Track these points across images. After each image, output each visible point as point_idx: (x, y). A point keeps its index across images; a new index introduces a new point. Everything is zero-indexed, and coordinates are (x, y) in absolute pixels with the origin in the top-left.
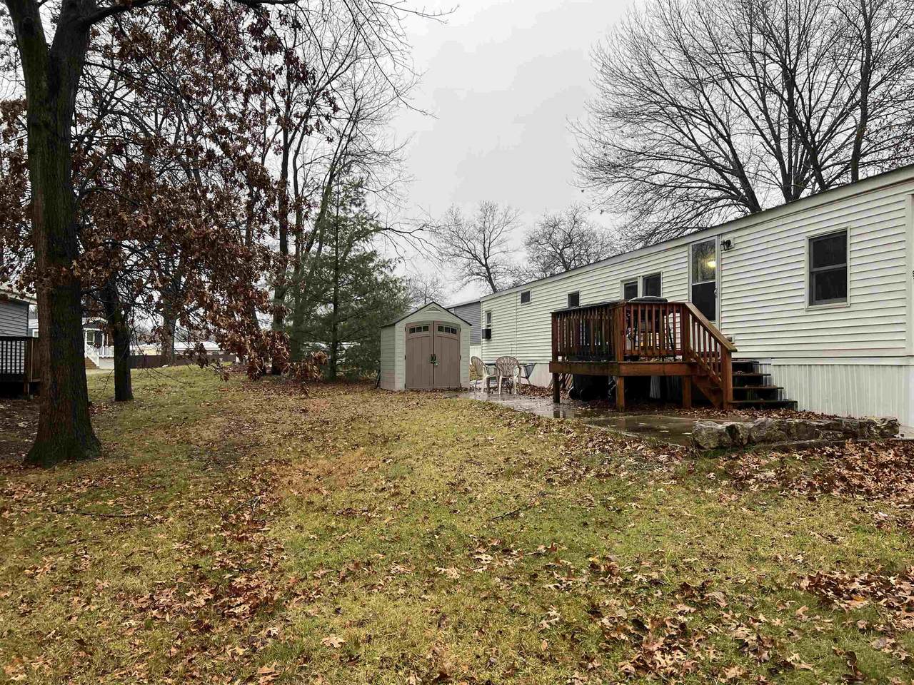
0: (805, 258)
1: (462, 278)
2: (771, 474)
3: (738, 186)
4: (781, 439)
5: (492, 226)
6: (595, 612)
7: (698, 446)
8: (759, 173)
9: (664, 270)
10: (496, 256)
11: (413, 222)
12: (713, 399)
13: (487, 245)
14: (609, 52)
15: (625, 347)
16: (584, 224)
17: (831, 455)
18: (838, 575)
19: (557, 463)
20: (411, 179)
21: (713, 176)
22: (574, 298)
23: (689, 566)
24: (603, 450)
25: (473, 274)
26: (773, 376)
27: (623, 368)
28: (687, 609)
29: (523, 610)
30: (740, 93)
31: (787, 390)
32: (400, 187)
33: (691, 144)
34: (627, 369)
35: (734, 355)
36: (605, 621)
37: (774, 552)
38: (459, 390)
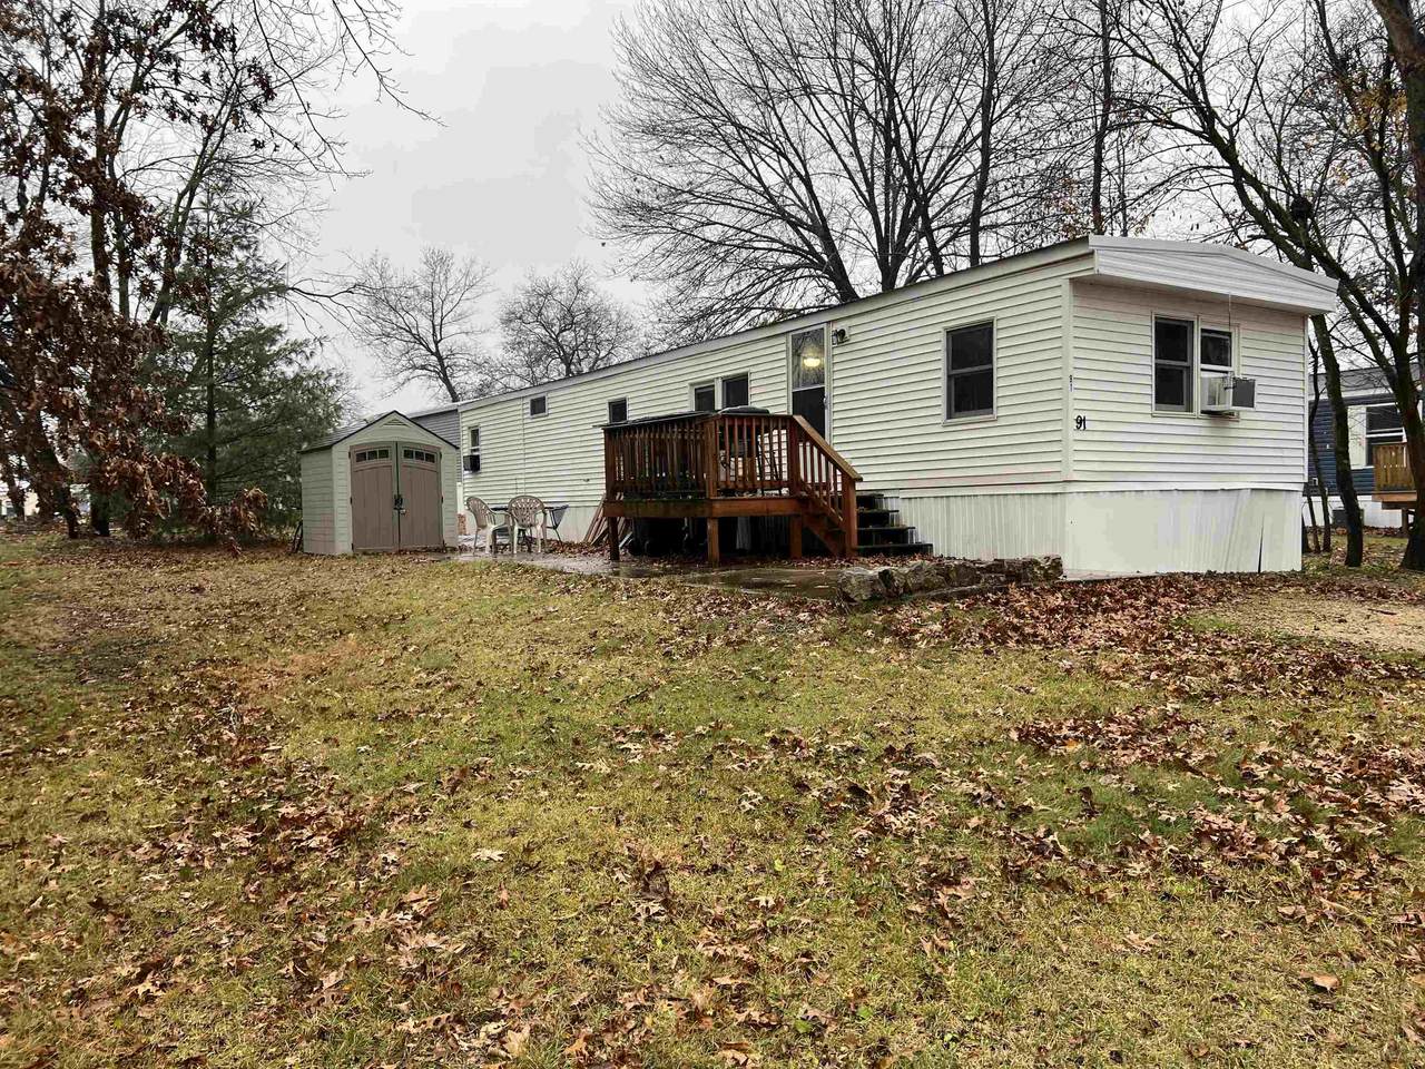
0: (942, 356)
1: (395, 373)
2: (937, 627)
3: (819, 249)
4: (940, 587)
5: (444, 290)
6: (801, 786)
7: (847, 598)
8: (848, 232)
9: (753, 370)
10: (452, 338)
11: (338, 279)
12: (831, 545)
13: (437, 321)
14: (638, 31)
15: (718, 476)
16: (591, 295)
17: (996, 603)
18: (1043, 724)
19: (665, 634)
20: (323, 207)
21: (789, 235)
22: (618, 408)
23: (883, 731)
24: (719, 614)
25: (414, 367)
26: (902, 511)
27: (717, 505)
28: (900, 773)
29: (712, 794)
30: (823, 115)
31: (919, 529)
32: (303, 219)
33: (755, 183)
34: (720, 508)
35: (859, 486)
36: (816, 793)
37: (970, 708)
38: (442, 550)
